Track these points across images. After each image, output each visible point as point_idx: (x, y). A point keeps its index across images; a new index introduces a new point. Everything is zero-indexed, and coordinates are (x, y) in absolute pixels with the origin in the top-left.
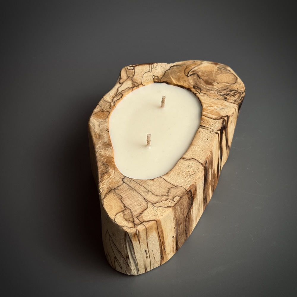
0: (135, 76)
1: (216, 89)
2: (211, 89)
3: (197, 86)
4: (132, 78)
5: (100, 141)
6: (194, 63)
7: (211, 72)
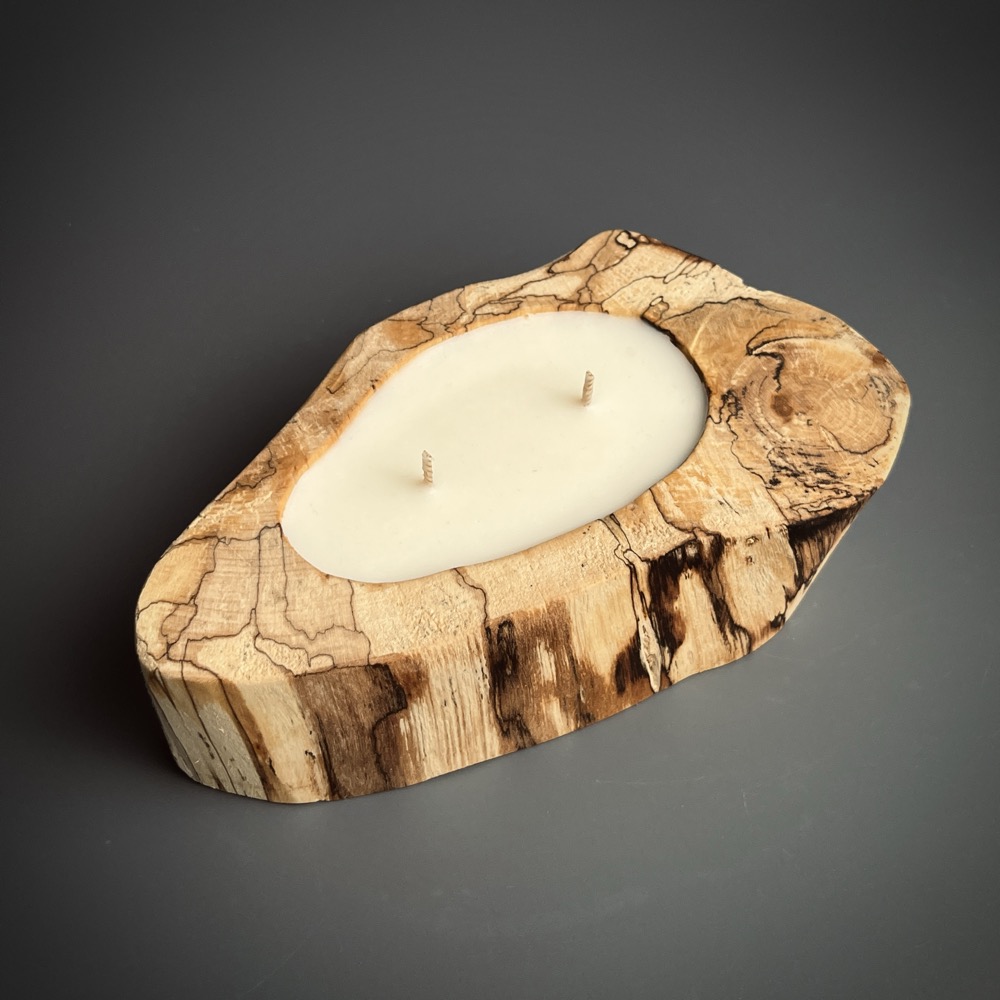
0: (609, 272)
1: (779, 437)
2: (769, 428)
3: (739, 395)
4: (597, 272)
5: (327, 400)
6: (819, 323)
7: (832, 377)
